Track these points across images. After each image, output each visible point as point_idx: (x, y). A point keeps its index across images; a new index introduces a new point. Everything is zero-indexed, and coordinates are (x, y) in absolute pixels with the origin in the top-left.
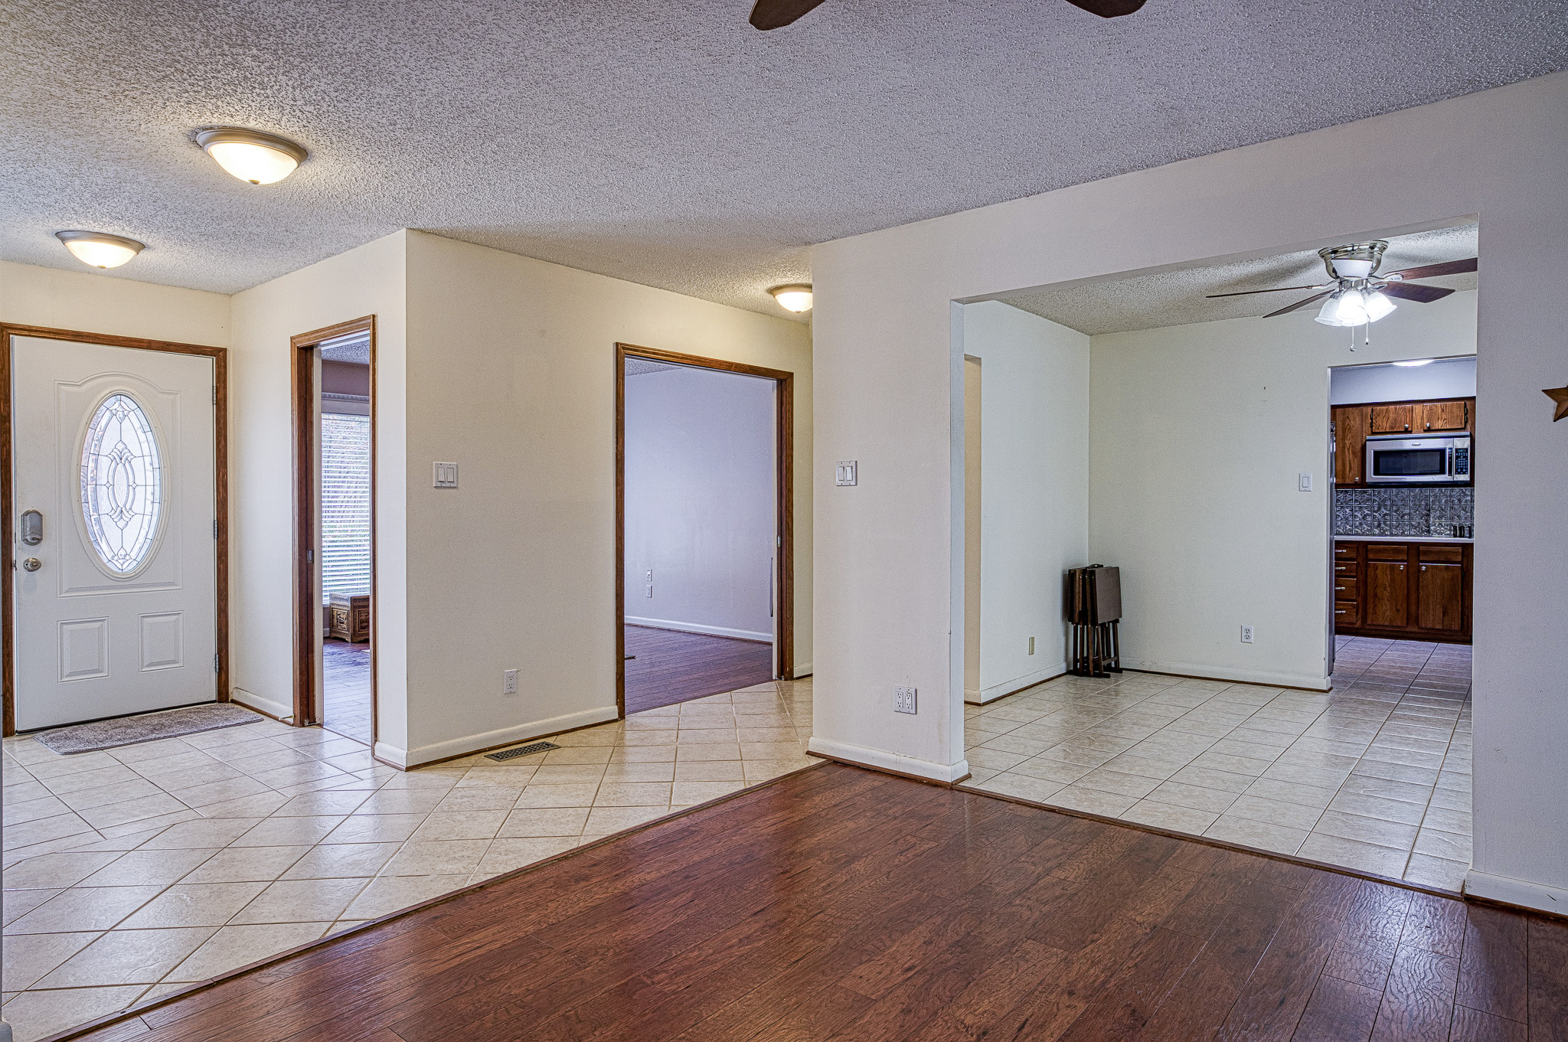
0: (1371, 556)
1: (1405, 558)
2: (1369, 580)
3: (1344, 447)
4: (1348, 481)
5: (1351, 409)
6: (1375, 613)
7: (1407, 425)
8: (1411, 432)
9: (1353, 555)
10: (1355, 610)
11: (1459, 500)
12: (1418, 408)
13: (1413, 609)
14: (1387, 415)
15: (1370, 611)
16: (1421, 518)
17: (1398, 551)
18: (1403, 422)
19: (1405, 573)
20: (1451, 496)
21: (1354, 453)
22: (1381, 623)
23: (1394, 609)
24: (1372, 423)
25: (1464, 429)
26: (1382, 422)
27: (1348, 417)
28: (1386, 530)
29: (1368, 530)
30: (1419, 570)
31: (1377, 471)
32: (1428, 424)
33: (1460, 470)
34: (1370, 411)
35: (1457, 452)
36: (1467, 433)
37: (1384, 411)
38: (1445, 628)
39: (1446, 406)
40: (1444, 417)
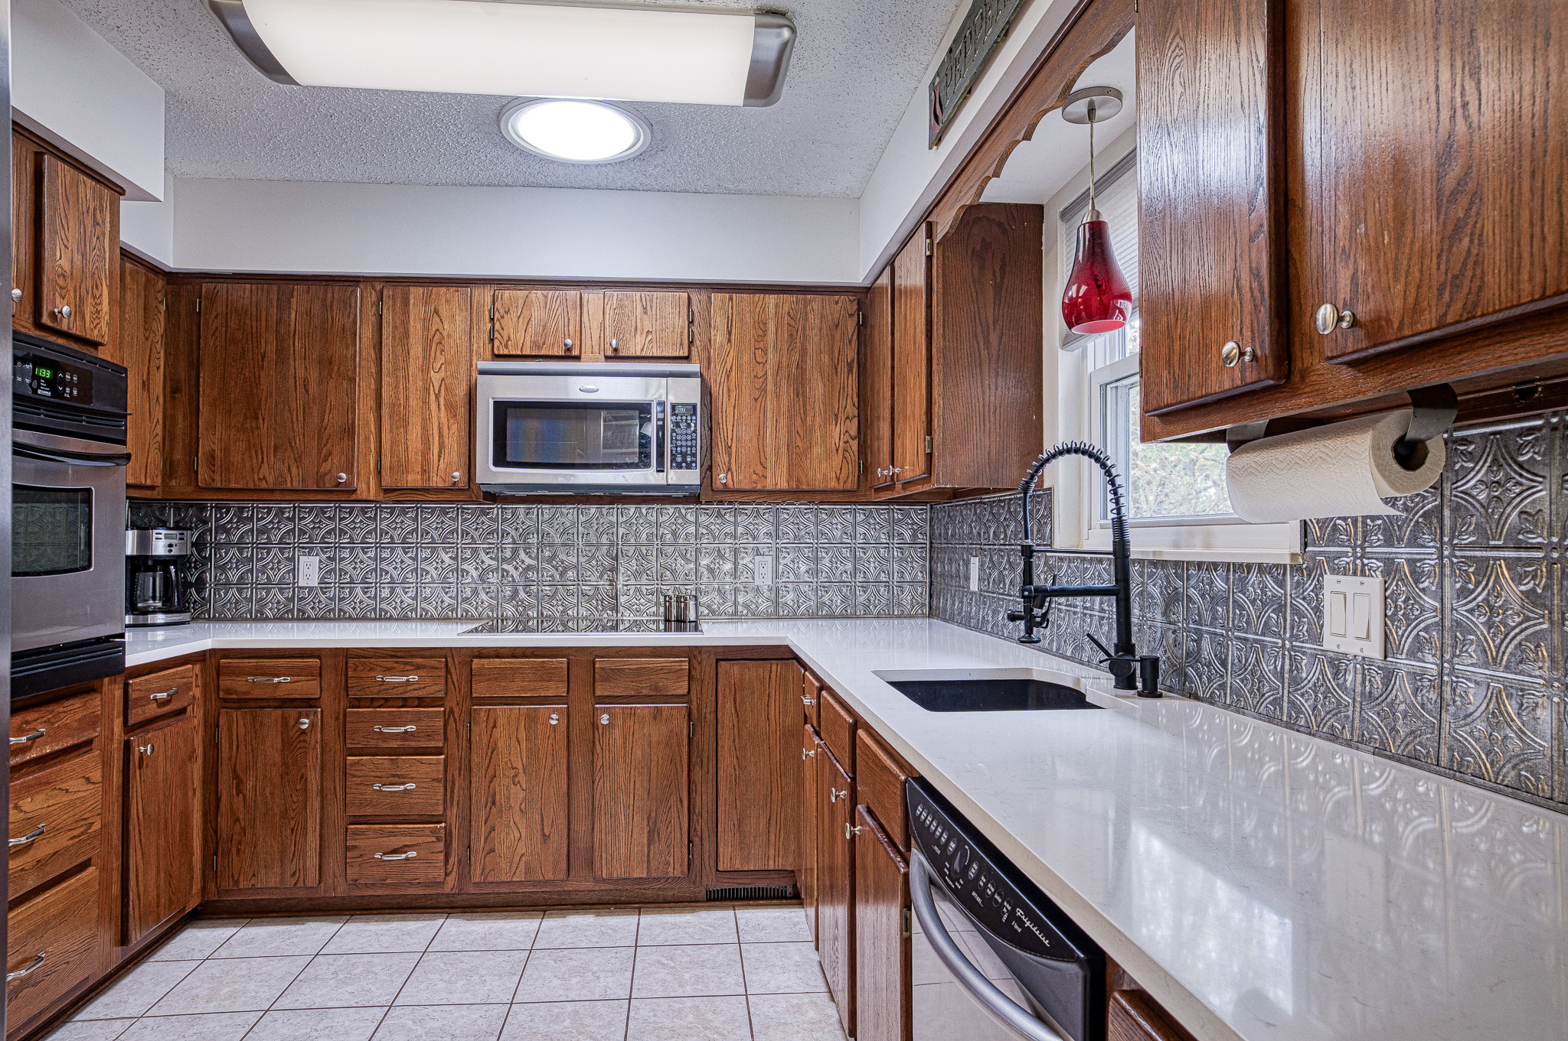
0: (480, 689)
1: (563, 692)
2: (475, 759)
3: (426, 390)
4: (436, 482)
5: (443, 290)
6: (492, 850)
7: (569, 342)
8: (578, 358)
9: (435, 689)
10: (441, 846)
11: (674, 534)
12: (593, 298)
13: (581, 827)
14: (526, 313)
15: (479, 844)
16: (601, 577)
17: (547, 675)
18: (561, 334)
19: (561, 734)
20: (658, 526)
21: (451, 407)
22: (504, 878)
23: (539, 835)
24: (493, 330)
25: (687, 359)
26: (516, 331)
27: (436, 312)
28: (531, 606)
29: (491, 607)
30: (594, 725)
31: (500, 460)
32: (614, 342)
33: (679, 459)
34: (489, 300)
35: (674, 414)
36: (694, 367)
37: (521, 302)
38: (654, 875)
39: (651, 301)
40: (647, 327)
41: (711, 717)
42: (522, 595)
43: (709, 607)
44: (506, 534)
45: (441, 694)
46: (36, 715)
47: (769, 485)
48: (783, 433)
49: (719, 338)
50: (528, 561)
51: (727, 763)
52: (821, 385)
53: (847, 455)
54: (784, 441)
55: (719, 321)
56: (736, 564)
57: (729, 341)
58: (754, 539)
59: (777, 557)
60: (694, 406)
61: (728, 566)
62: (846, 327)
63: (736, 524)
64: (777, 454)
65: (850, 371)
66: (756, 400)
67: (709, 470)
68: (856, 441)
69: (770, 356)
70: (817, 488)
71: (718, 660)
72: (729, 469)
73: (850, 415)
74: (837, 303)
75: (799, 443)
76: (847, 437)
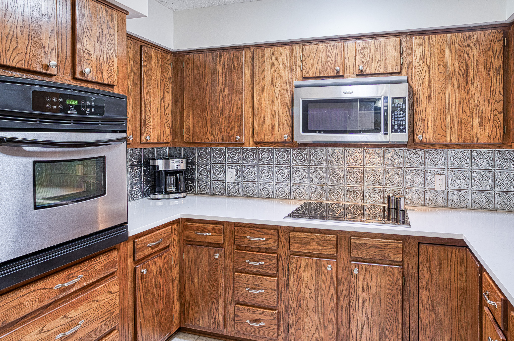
0: (294, 248)
1: (334, 253)
2: (291, 282)
3: (273, 96)
4: (278, 139)
5: (279, 48)
6: (299, 329)
7: (338, 68)
8: (343, 76)
9: (272, 245)
10: (275, 322)
11: (392, 162)
12: (350, 45)
13: (343, 324)
14: (317, 56)
15: (293, 325)
16: (356, 182)
17: (326, 243)
18: (334, 65)
19: (334, 276)
21: (283, 104)
23: (322, 325)
24: (302, 65)
25: (400, 73)
26: (313, 65)
27: (277, 59)
30: (351, 272)
31: (306, 129)
32: (361, 67)
33: (396, 127)
34: (300, 51)
35: (393, 103)
36: (404, 78)
37: (315, 50)
39: (380, 44)
40: (378, 57)
41: (415, 275)
43: (410, 200)
44: (311, 161)
45: (276, 248)
46: (77, 269)
47: (447, 140)
48: (455, 111)
49: (417, 60)
50: (322, 174)
51: (425, 302)
52: (479, 83)
53: (495, 123)
54: (456, 115)
55: (417, 51)
56: (425, 179)
57: (423, 62)
58: (435, 165)
59: (448, 176)
60: (404, 99)
61: (421, 180)
62: (496, 48)
63: (425, 158)
64: (452, 124)
65: (498, 73)
66: (439, 94)
67: (412, 132)
68: (502, 115)
69: (447, 68)
70: (476, 142)
71: (419, 243)
72: (424, 132)
73: (498, 100)
74: (490, 34)
75: (465, 117)
76: (496, 113)
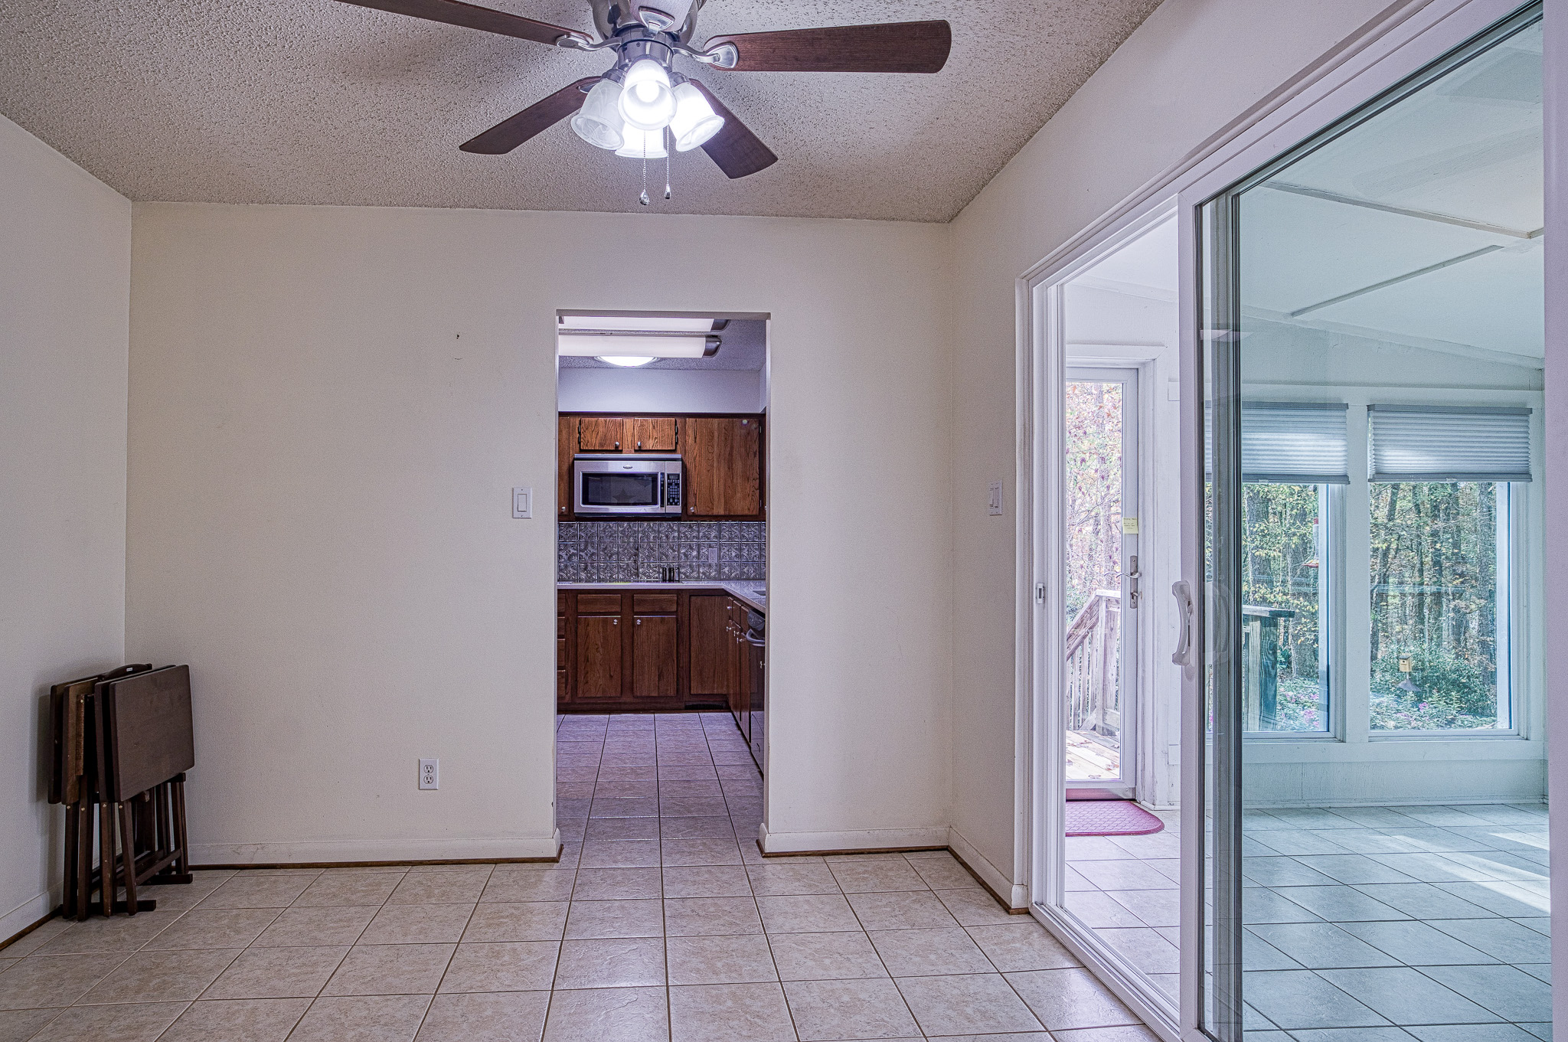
0: (581, 608)
1: (619, 610)
2: (579, 641)
6: (587, 682)
7: (617, 443)
8: (621, 452)
9: (562, 608)
10: (564, 680)
11: (667, 536)
12: (628, 421)
13: (627, 672)
14: (596, 429)
15: (581, 678)
16: (630, 559)
17: (611, 602)
18: (613, 440)
19: (618, 629)
20: (659, 532)
22: (593, 695)
23: (608, 675)
24: (579, 438)
25: (675, 451)
26: (591, 438)
28: (594, 574)
29: (574, 574)
30: (633, 625)
31: (586, 501)
32: (639, 443)
33: (671, 501)
34: (578, 423)
35: (668, 478)
36: (678, 456)
37: (594, 423)
38: (661, 694)
39: (657, 422)
40: (655, 435)
41: (687, 622)
42: (589, 568)
43: (685, 574)
44: (582, 537)
45: (564, 610)
47: (715, 512)
48: (722, 486)
49: (690, 440)
50: (593, 550)
51: (695, 643)
53: (753, 497)
54: (722, 492)
55: (690, 432)
56: (699, 552)
57: (695, 442)
58: (708, 540)
59: (720, 549)
60: (679, 475)
61: (695, 553)
62: (753, 435)
63: (699, 532)
64: (719, 499)
65: (755, 456)
66: (708, 471)
67: (685, 507)
68: (758, 491)
69: (715, 449)
70: (739, 514)
71: (690, 596)
72: (695, 505)
73: (755, 478)
74: (749, 423)
75: (730, 492)
76: (753, 489)
